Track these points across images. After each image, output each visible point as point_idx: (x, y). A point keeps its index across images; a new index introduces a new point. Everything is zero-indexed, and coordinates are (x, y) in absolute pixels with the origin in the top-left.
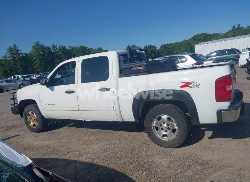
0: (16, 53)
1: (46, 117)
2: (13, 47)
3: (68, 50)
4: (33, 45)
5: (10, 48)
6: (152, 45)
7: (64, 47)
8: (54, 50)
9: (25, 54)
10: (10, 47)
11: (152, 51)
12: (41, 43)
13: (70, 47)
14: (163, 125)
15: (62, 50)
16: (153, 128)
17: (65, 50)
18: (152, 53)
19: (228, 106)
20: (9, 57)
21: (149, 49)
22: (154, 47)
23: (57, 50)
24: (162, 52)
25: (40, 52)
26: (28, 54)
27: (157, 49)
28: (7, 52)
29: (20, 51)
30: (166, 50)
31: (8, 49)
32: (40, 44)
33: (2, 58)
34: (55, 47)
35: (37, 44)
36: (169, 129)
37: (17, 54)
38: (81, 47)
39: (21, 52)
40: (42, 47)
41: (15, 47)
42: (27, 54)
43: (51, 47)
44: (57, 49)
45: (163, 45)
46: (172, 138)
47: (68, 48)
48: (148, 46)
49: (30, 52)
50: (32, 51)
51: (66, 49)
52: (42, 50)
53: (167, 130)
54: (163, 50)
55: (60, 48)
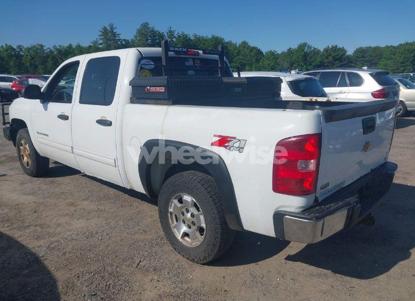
0: (112, 38)
1: (41, 154)
2: (109, 28)
3: (191, 40)
4: (139, 27)
5: (105, 29)
6: (340, 46)
7: (186, 36)
8: (169, 38)
9: (125, 40)
10: (105, 27)
11: (337, 57)
12: (151, 26)
13: (195, 36)
14: (185, 213)
15: (183, 40)
16: (169, 216)
17: (186, 41)
18: (336, 60)
19: (302, 207)
20: (101, 44)
21: (332, 53)
22: (343, 50)
23: (174, 40)
24: (357, 61)
25: (148, 40)
26: (130, 41)
27: (347, 54)
28: (99, 36)
29: (118, 35)
30: (364, 57)
31: (101, 30)
32: (149, 26)
33: (92, 44)
34: (171, 33)
35: (145, 26)
36: (194, 224)
37: (114, 40)
38: (213, 37)
39: (119, 37)
40: (151, 31)
41: (112, 28)
42: (128, 40)
43: (165, 34)
44: (175, 37)
45: (360, 48)
46: (196, 243)
47: (192, 38)
48: (330, 47)
49: (134, 38)
50: (136, 37)
51: (189, 39)
52: (151, 37)
53: (191, 225)
54: (358, 57)
55: (179, 37)
